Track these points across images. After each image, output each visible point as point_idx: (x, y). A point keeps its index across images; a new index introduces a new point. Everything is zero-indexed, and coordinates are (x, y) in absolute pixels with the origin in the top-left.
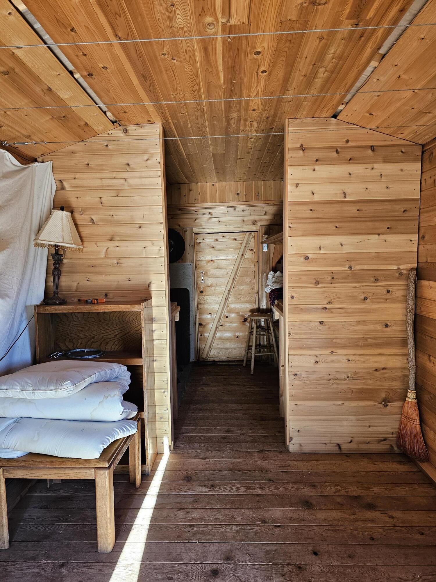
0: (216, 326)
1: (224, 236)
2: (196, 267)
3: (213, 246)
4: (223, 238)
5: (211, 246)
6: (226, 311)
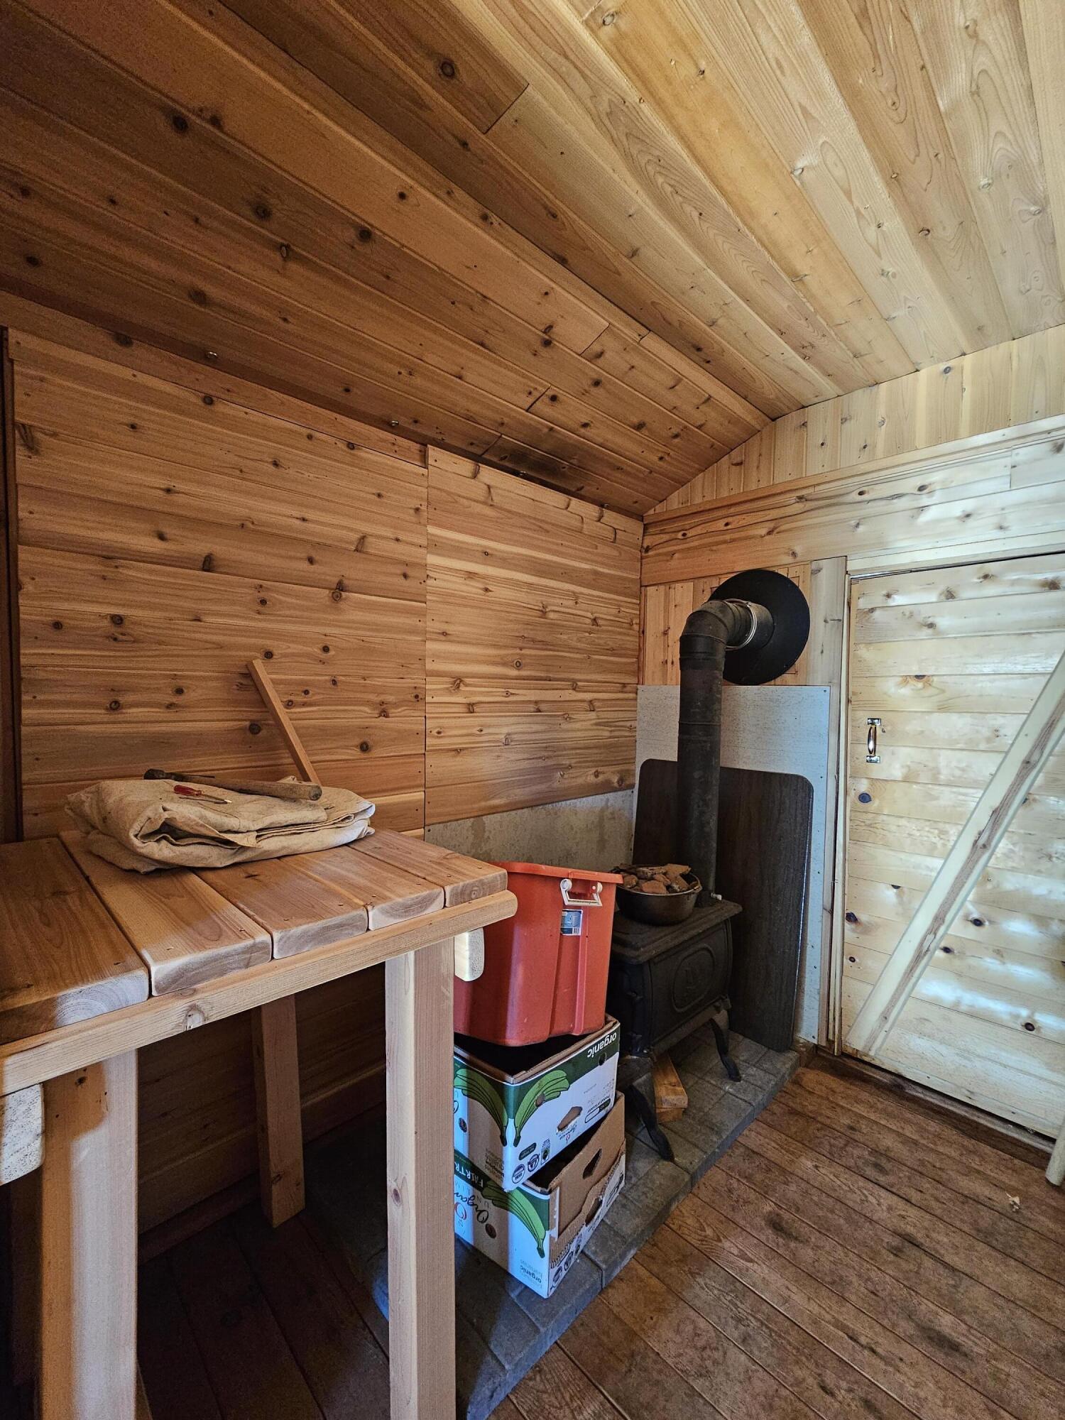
0: (921, 944)
1: (986, 577)
2: (848, 701)
3: (930, 621)
4: (986, 582)
5: (920, 619)
6: (971, 897)
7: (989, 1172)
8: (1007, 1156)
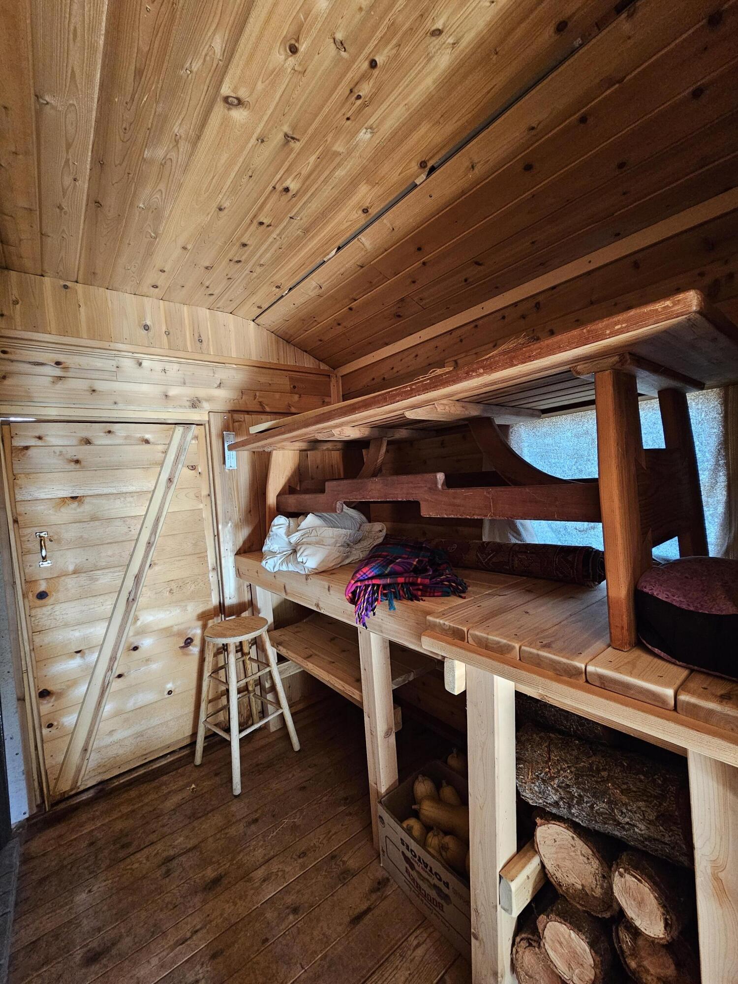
0: (103, 682)
1: (110, 432)
2: (15, 521)
3: (75, 458)
4: (109, 436)
5: (69, 456)
6: (130, 633)
7: (173, 788)
8: (174, 773)
